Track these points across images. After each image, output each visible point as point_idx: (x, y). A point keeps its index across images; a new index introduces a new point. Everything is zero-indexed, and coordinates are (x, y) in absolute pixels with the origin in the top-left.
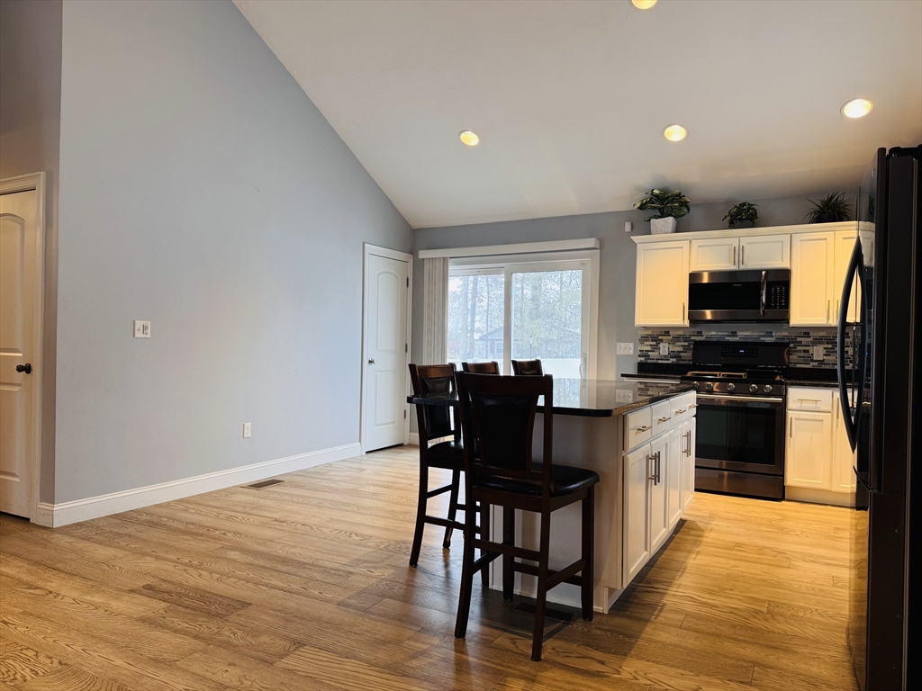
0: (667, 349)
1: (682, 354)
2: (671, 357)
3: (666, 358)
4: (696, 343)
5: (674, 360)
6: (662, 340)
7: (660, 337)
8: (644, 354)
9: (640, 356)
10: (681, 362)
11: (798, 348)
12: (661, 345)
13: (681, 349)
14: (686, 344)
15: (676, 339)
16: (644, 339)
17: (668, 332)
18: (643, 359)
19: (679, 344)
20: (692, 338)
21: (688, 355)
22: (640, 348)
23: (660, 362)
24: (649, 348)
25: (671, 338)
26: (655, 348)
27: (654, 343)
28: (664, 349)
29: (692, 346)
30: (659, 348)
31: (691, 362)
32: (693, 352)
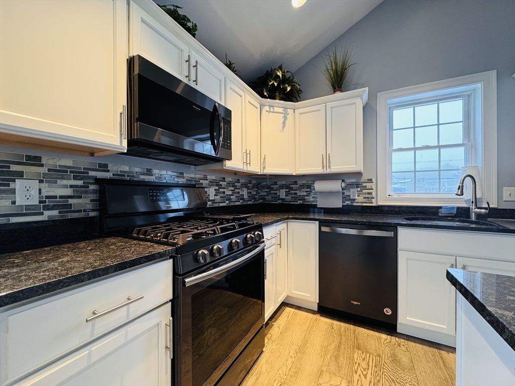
0: (34, 193)
1: (71, 201)
2: (47, 208)
3: (30, 210)
4: (97, 181)
5: (55, 213)
7: (14, 168)
10: (70, 216)
12: (18, 185)
13: (68, 192)
14: (80, 183)
15: (59, 173)
19: (65, 182)
20: (92, 173)
21: (84, 204)
25: (42, 170)
28: (28, 192)
29: (92, 187)
30: (13, 191)
31: (92, 214)
32: (93, 197)
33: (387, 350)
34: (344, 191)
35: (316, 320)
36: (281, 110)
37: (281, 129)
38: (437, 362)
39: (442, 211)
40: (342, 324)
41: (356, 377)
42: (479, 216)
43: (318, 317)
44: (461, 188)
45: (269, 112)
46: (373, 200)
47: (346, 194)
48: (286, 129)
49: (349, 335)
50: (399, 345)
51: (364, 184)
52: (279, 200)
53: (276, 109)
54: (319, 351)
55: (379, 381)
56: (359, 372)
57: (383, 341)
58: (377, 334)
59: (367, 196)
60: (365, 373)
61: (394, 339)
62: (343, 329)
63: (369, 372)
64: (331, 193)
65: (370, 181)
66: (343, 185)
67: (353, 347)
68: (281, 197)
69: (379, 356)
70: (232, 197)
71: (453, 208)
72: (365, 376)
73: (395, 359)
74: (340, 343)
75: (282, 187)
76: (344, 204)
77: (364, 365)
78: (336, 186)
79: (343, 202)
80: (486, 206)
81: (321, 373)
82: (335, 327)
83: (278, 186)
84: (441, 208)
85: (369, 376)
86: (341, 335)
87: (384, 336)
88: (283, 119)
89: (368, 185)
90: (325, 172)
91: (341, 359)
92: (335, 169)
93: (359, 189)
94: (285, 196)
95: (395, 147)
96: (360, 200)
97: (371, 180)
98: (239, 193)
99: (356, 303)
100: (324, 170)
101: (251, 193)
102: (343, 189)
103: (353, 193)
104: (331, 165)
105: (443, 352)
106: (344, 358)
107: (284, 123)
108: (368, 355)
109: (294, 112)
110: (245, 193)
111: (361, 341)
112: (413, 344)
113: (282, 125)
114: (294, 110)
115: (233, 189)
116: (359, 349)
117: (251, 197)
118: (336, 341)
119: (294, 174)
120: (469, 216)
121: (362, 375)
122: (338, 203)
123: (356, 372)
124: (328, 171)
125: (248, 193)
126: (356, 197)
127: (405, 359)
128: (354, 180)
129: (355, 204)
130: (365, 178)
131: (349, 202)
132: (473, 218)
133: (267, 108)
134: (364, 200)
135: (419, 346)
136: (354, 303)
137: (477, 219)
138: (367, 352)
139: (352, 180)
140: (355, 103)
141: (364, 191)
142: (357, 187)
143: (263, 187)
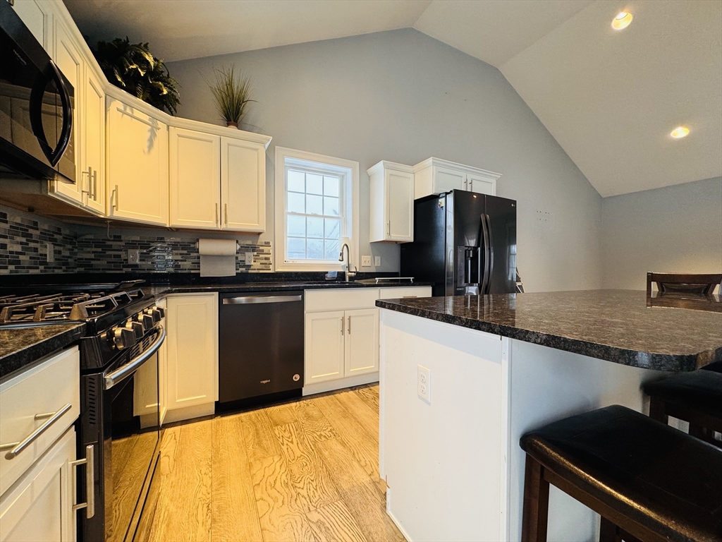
33: (300, 413)
34: (239, 255)
35: (218, 423)
36: (146, 118)
37: (146, 150)
38: (335, 403)
39: (328, 276)
40: (251, 413)
41: (284, 448)
42: (351, 278)
43: (218, 419)
44: (342, 254)
45: (123, 113)
46: (271, 267)
47: (239, 259)
48: (154, 150)
49: (262, 418)
50: (308, 405)
51: (261, 248)
52: (124, 266)
53: (137, 113)
54: (238, 449)
55: (304, 438)
56: (285, 442)
57: (294, 408)
58: (287, 405)
59: (264, 261)
60: (290, 440)
61: (302, 403)
62: (253, 417)
63: (294, 437)
64: (221, 257)
65: (267, 244)
66: (239, 247)
67: (271, 426)
68: (130, 262)
69: (296, 421)
70: (22, 257)
71: (334, 272)
72: (292, 442)
73: (308, 417)
74: (256, 430)
75: (133, 245)
76: (238, 271)
77: (287, 434)
78: (230, 247)
79: (237, 269)
80: (355, 270)
81: (250, 465)
82: (244, 419)
83: (123, 244)
84: (327, 273)
85: (295, 441)
86: (254, 423)
87: (293, 404)
88: (149, 134)
89: (266, 249)
90: (220, 227)
91: (264, 442)
92: (232, 225)
93: (255, 253)
94: (140, 260)
95: (289, 211)
96: (256, 266)
97: (269, 243)
98: (36, 250)
99: (266, 381)
100: (217, 225)
101: (59, 252)
102: (237, 253)
103: (249, 258)
104: (228, 219)
105: (337, 395)
106: (266, 440)
107: (151, 141)
108: (287, 425)
109: (168, 129)
110: (49, 251)
111: (275, 418)
112: (317, 399)
113: (147, 144)
114: (168, 126)
115: (24, 240)
116: (277, 425)
117: (61, 261)
118: (252, 431)
119: (168, 226)
120: (344, 279)
121: (289, 443)
122: (230, 271)
123: (283, 444)
124: (223, 227)
125: (55, 252)
126: (252, 263)
127: (315, 413)
128: (249, 242)
129: (250, 271)
130: (262, 239)
131: (244, 269)
132: (347, 281)
133: (119, 104)
134: (261, 266)
135: (321, 399)
136: (264, 382)
137: (350, 280)
138: (285, 423)
139: (249, 241)
140: (257, 150)
141: (261, 256)
142: (253, 251)
143: (87, 243)
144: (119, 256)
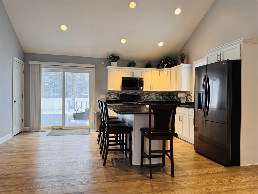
1: (117, 98)
2: (114, 98)
3: (113, 99)
4: (120, 95)
5: (115, 99)
6: (112, 94)
7: (112, 93)
8: (107, 98)
9: (106, 98)
10: (117, 100)
11: (142, 96)
12: (112, 95)
13: (116, 96)
14: (118, 95)
15: (116, 94)
16: (107, 94)
17: (114, 92)
18: (107, 99)
20: (119, 94)
21: (118, 98)
22: (106, 96)
23: (111, 100)
24: (109, 96)
25: (114, 93)
26: (110, 96)
27: (110, 95)
28: (113, 96)
29: (119, 96)
30: (111, 96)
31: (119, 100)
32: (119, 97)
36: (166, 71)
37: (166, 77)
45: (162, 72)
47: (187, 98)
48: (168, 77)
51: (191, 94)
53: (164, 71)
59: (191, 99)
70: (154, 98)
93: (190, 96)
100: (174, 90)
104: (176, 88)
107: (167, 75)
110: (161, 97)
114: (171, 70)
126: (189, 99)
129: (189, 102)
130: (191, 92)
131: (187, 101)
133: (162, 71)
139: (188, 93)
140: (180, 69)
144: (165, 97)
